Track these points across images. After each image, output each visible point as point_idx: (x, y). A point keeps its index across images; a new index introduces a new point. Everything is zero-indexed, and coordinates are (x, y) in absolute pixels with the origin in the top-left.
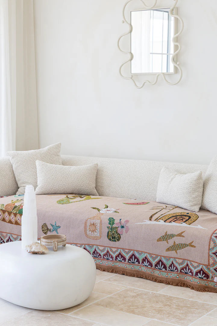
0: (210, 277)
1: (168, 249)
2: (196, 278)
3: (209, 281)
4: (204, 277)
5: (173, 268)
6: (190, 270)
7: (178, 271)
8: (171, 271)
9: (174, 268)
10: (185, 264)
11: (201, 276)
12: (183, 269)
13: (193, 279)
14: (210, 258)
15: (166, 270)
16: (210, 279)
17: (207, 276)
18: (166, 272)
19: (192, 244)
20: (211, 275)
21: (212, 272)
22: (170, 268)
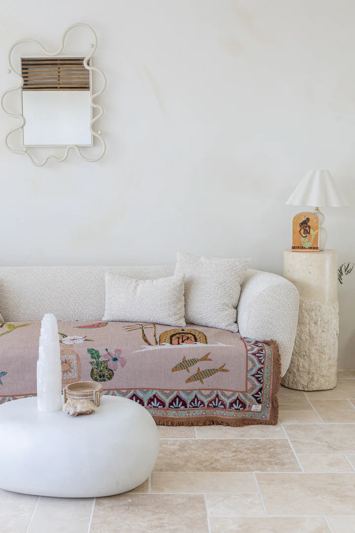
0: (247, 406)
1: (189, 379)
2: (231, 411)
3: (246, 411)
4: (241, 407)
5: (196, 403)
6: (221, 402)
7: (204, 406)
8: (194, 407)
9: (198, 403)
10: (214, 396)
11: (237, 407)
12: (211, 402)
13: (227, 412)
14: (248, 382)
15: (186, 407)
16: (247, 409)
17: (244, 406)
18: (185, 410)
19: (224, 368)
20: (248, 403)
21: (249, 399)
22: (192, 403)
